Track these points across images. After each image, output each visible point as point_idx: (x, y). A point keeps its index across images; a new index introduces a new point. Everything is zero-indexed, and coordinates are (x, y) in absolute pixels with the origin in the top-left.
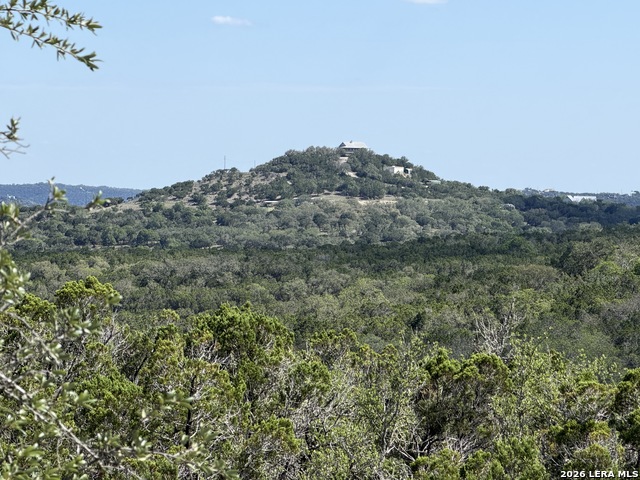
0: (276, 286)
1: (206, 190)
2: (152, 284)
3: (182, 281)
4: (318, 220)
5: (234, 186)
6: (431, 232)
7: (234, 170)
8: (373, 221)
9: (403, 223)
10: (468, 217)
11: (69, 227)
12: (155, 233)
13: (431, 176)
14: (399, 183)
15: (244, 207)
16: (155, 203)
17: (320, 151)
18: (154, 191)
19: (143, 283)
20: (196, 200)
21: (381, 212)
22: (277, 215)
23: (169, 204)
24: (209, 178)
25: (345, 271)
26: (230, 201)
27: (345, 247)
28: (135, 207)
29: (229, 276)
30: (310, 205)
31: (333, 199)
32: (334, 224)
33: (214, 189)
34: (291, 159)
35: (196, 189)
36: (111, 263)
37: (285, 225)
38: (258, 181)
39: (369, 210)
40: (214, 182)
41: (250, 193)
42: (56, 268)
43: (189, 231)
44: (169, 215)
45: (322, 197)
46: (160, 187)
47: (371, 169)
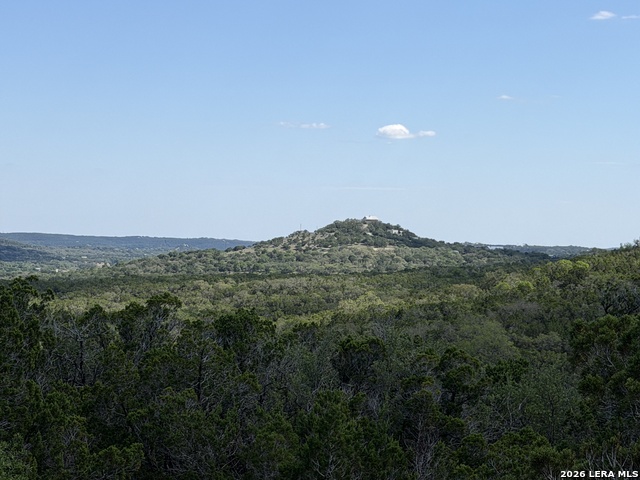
0: (327, 294)
1: (290, 242)
2: (259, 293)
3: (275, 292)
4: (351, 259)
5: (306, 240)
6: (413, 265)
7: (306, 231)
8: (381, 260)
9: (398, 261)
10: (433, 257)
11: (216, 262)
12: (263, 265)
13: (414, 235)
14: (395, 239)
15: (311, 251)
16: (262, 249)
17: (353, 221)
18: (262, 242)
19: (254, 293)
20: (285, 248)
21: (386, 254)
22: (329, 256)
23: (270, 250)
24: (292, 235)
25: (364, 287)
26: (304, 248)
27: (365, 274)
28: (252, 251)
29: (300, 289)
30: (347, 251)
31: (360, 247)
32: (360, 261)
33: (295, 241)
34: (337, 225)
35: (285, 241)
36: (237, 282)
37: (333, 261)
38: (319, 237)
39: (379, 253)
40: (295, 237)
41: (315, 244)
42: (207, 284)
43: (281, 264)
44: (271, 256)
45: (354, 246)
46: (266, 240)
47: (380, 231)
